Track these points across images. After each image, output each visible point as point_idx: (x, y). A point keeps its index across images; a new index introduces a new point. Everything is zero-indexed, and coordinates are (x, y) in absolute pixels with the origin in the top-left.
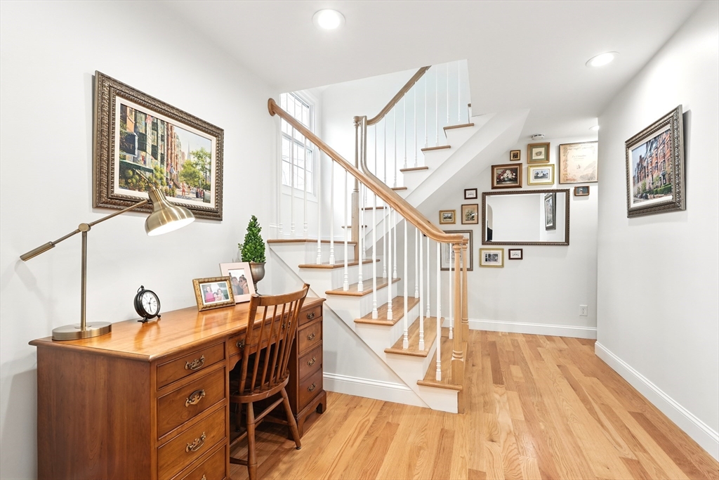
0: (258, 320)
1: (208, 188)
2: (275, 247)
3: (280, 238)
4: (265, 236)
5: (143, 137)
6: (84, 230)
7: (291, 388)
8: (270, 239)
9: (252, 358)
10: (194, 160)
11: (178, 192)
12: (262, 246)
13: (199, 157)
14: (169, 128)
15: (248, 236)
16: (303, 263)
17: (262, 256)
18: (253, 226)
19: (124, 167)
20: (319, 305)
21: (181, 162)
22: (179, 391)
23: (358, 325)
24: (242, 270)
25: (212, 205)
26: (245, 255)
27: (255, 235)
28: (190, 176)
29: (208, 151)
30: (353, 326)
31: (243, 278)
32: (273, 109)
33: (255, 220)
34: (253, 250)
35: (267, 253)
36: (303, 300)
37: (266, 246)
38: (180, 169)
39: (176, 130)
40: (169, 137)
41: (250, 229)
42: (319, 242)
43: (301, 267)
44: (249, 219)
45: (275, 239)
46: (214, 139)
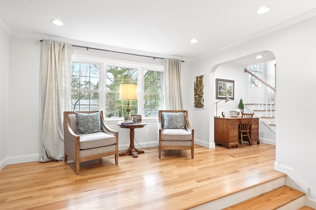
0: (243, 118)
1: (231, 93)
2: (246, 106)
3: (248, 103)
4: (244, 103)
5: (222, 86)
6: (217, 103)
7: (250, 133)
8: (245, 103)
9: (242, 124)
10: (229, 88)
11: (226, 95)
12: (243, 105)
13: (230, 87)
14: (225, 83)
15: (240, 103)
16: (254, 110)
17: (243, 107)
18: (241, 101)
19: (219, 92)
20: (258, 119)
21: (227, 89)
22: (232, 124)
23: (270, 126)
24: (239, 110)
25: (232, 97)
26: (239, 107)
27: (242, 103)
28: (228, 92)
29: (231, 86)
30: (269, 126)
31: (239, 112)
32: (246, 71)
33: (241, 99)
34: (241, 106)
35: (244, 107)
36: (253, 116)
37: (244, 105)
38: (227, 91)
39: (226, 84)
40: (225, 86)
41: (240, 101)
42: (267, 104)
43: (254, 111)
44: (240, 99)
45: (246, 103)
46: (233, 83)
